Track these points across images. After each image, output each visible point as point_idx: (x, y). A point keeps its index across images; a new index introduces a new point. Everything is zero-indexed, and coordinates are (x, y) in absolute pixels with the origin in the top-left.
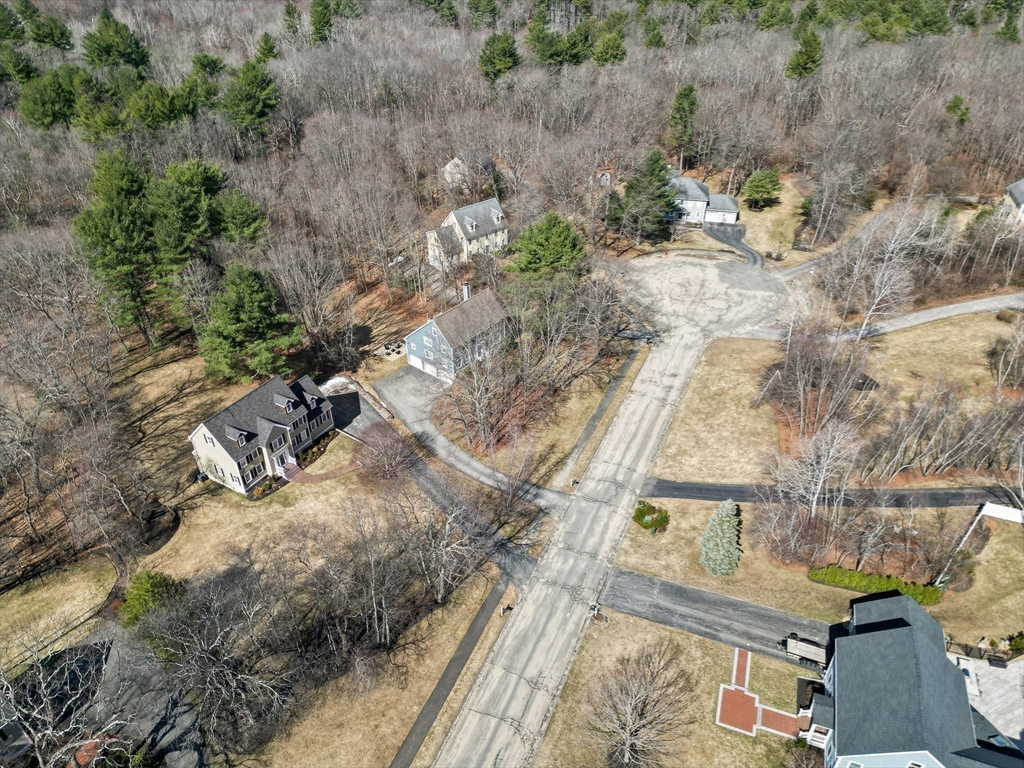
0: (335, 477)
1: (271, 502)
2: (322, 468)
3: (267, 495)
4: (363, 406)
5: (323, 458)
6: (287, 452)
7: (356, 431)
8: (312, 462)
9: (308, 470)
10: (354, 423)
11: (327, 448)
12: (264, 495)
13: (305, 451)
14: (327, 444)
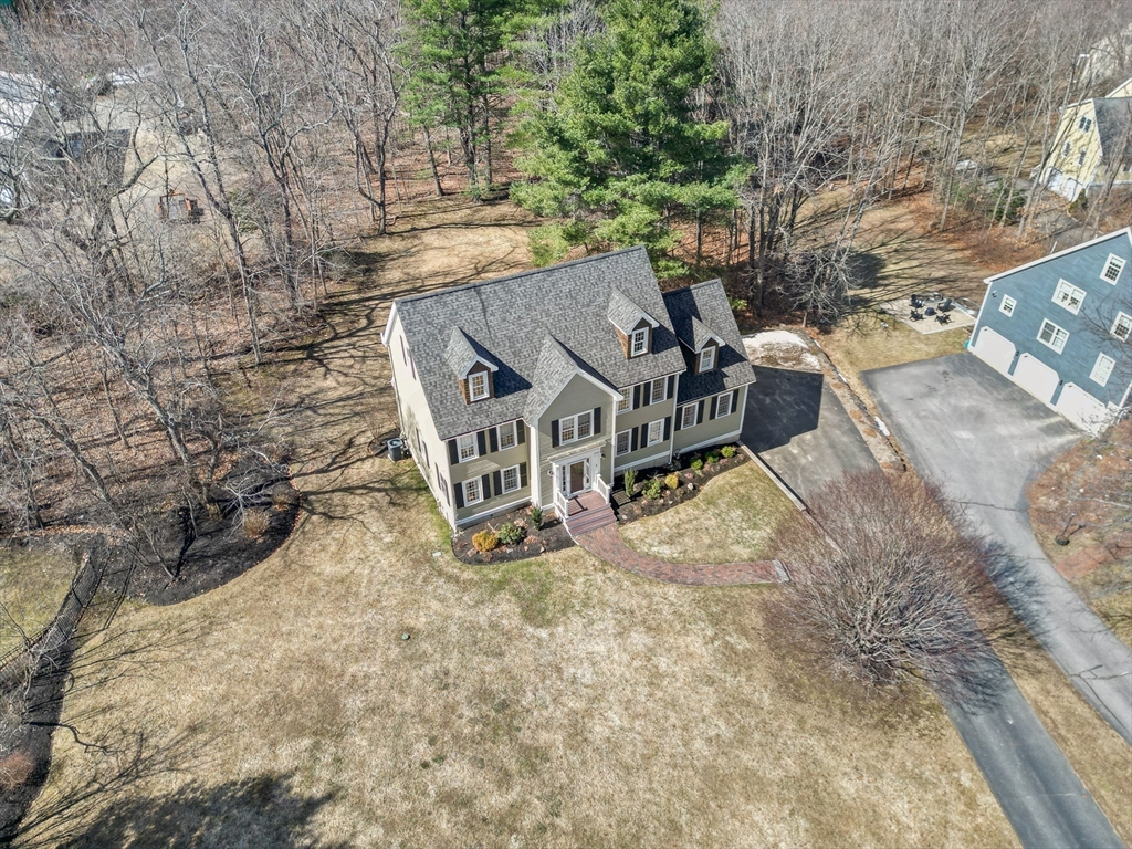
0: (697, 584)
1: (500, 586)
2: (671, 541)
3: (504, 558)
4: (826, 413)
5: (685, 510)
6: (596, 460)
7: (792, 468)
8: (650, 511)
9: (634, 530)
10: (793, 447)
11: (705, 489)
12: (497, 554)
13: (644, 475)
14: (709, 476)
